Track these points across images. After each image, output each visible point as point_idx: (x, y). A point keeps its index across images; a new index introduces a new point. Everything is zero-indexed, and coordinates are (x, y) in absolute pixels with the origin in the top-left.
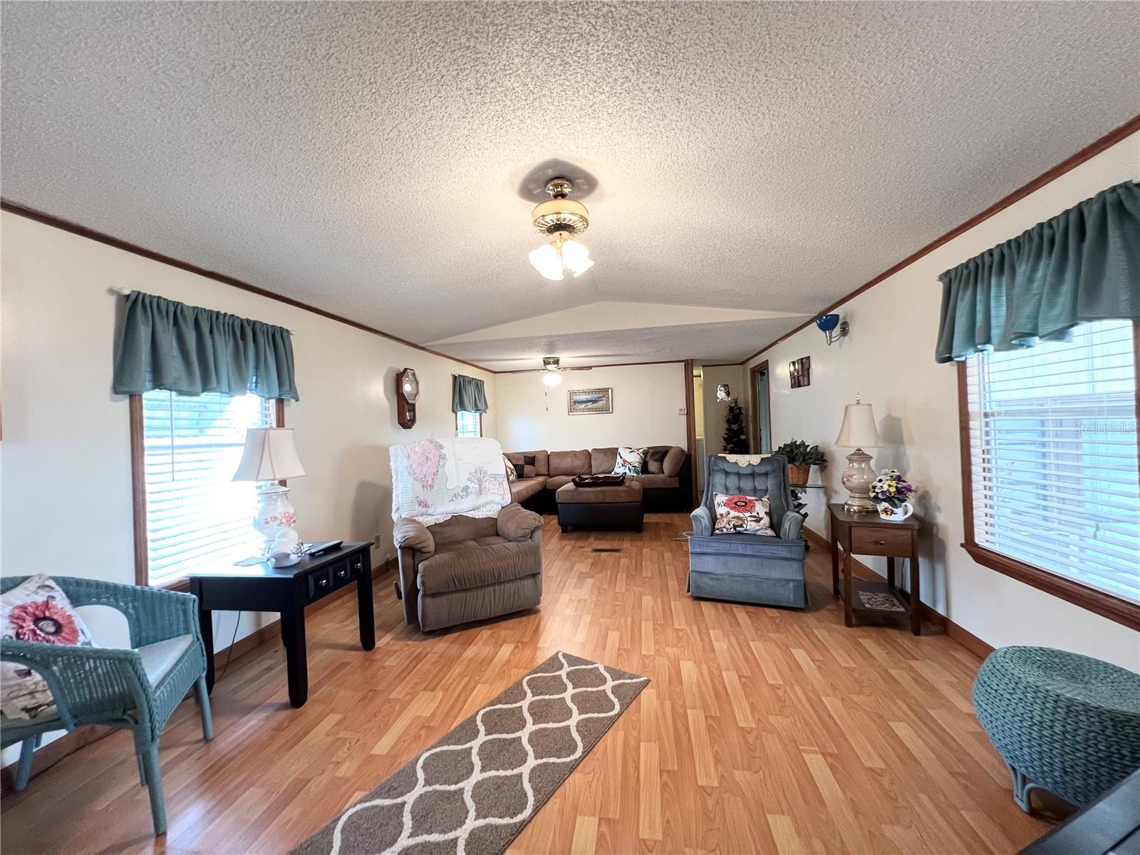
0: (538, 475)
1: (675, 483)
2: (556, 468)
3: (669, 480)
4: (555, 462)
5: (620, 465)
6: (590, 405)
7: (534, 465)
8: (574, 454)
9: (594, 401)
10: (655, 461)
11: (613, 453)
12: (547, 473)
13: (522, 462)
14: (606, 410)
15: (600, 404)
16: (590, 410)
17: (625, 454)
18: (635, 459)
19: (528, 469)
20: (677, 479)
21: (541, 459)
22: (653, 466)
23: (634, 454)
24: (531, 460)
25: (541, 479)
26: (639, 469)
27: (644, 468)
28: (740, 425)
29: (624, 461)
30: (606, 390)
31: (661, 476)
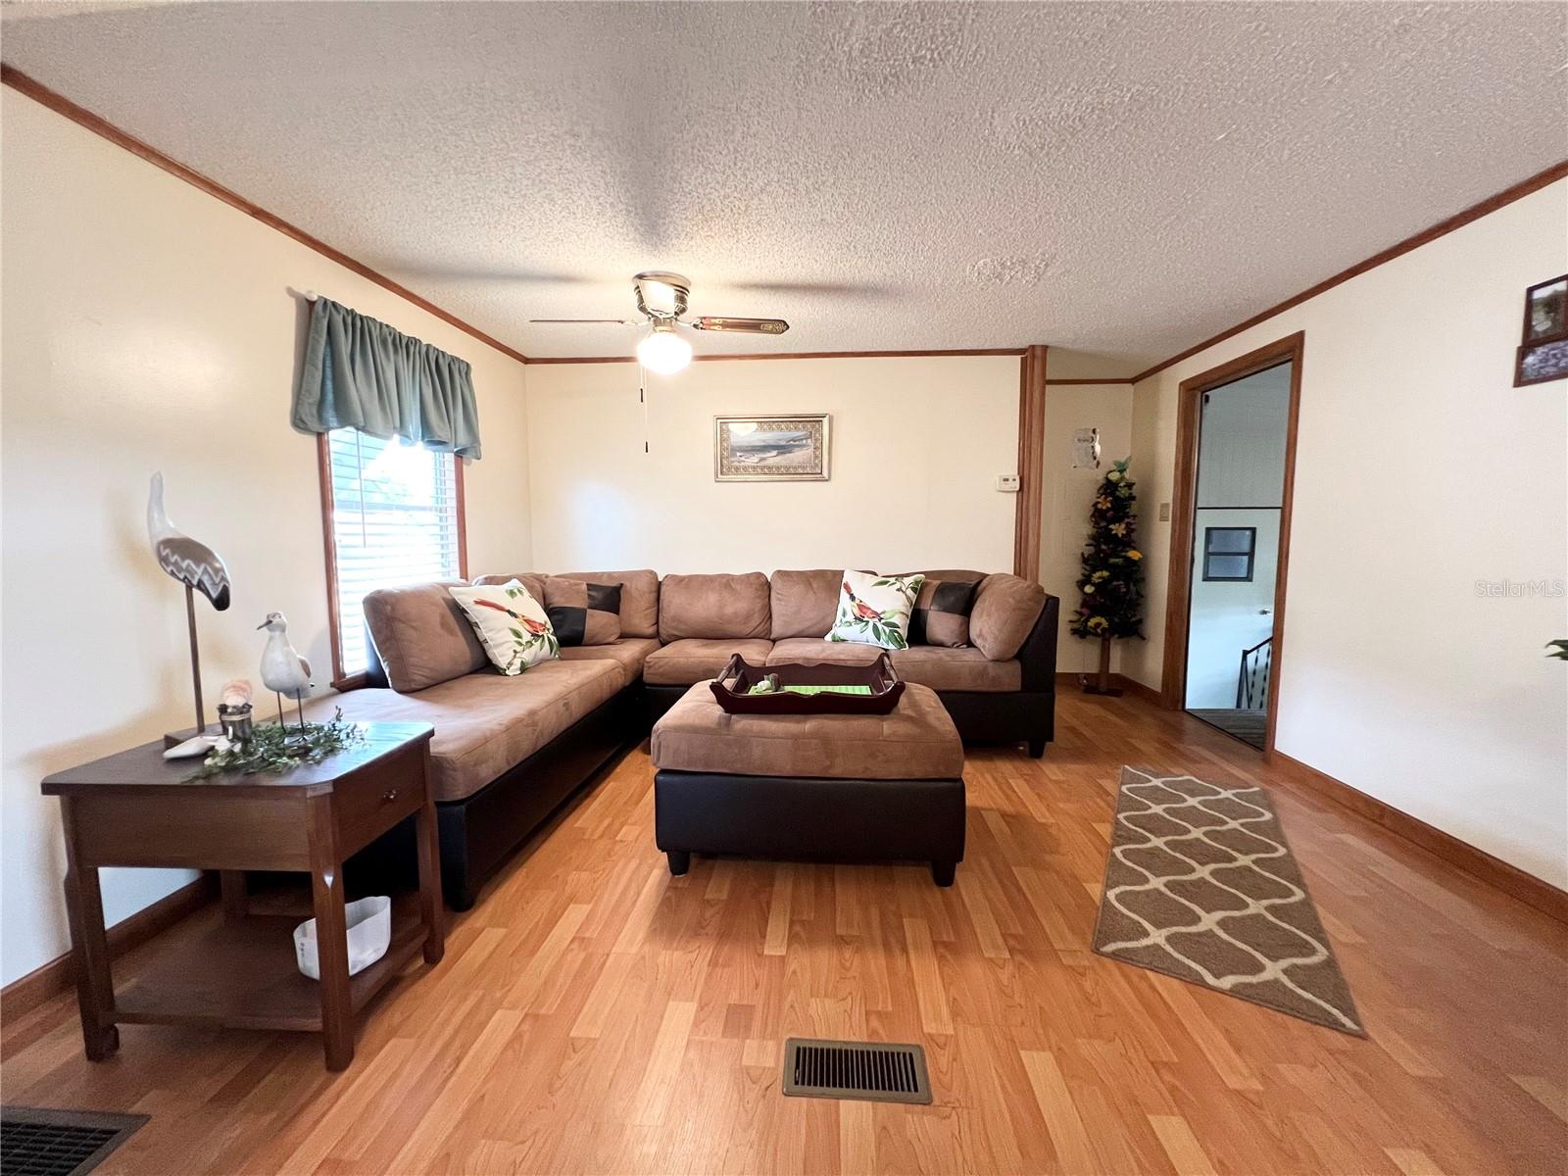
0: (625, 636)
1: (1010, 678)
2: (677, 619)
3: (993, 670)
4: (675, 603)
5: (850, 617)
6: (772, 459)
7: (617, 612)
8: (726, 582)
9: (782, 449)
10: (947, 610)
11: (830, 582)
12: (651, 630)
13: (579, 602)
14: (814, 473)
15: (798, 456)
16: (769, 470)
17: (864, 589)
18: (893, 605)
19: (598, 621)
20: (1017, 666)
21: (635, 594)
22: (940, 624)
23: (889, 591)
24: (610, 596)
25: (629, 651)
26: (904, 632)
27: (917, 632)
28: (1128, 525)
29: (862, 607)
30: (815, 420)
31: (968, 656)
